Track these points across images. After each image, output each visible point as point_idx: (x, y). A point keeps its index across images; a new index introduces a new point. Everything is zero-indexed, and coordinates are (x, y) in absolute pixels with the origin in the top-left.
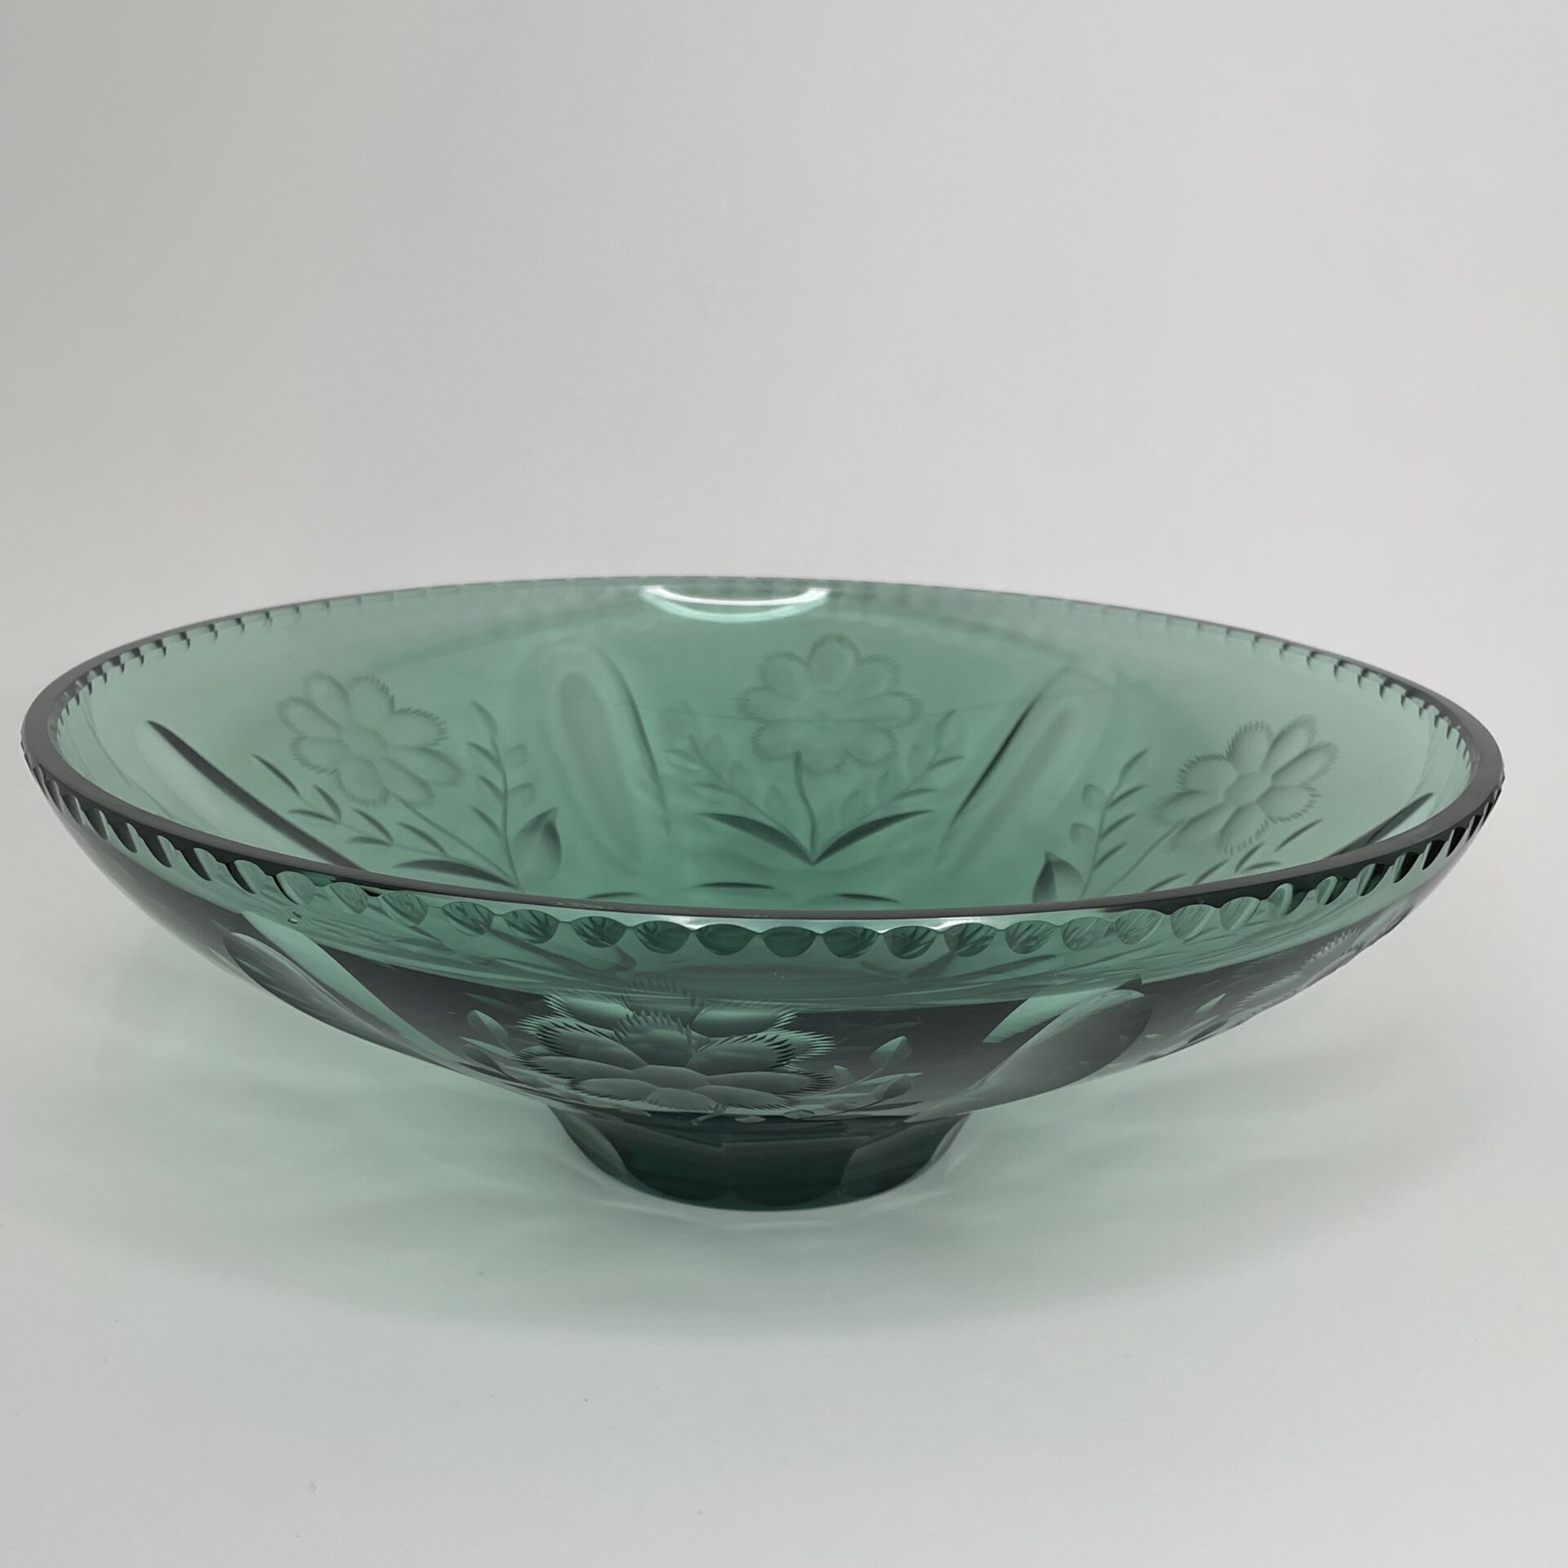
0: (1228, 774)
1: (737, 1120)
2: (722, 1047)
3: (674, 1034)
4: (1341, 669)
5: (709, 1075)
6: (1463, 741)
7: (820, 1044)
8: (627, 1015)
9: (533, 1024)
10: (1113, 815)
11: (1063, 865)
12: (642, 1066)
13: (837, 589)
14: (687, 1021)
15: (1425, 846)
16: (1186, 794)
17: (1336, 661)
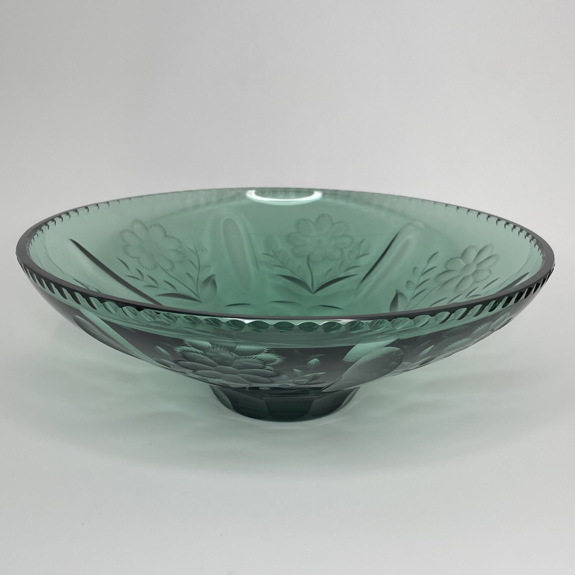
0: (462, 263)
1: (259, 388)
2: (243, 360)
3: (227, 354)
4: (499, 222)
5: (239, 369)
6: (540, 250)
7: (278, 360)
8: (209, 347)
9: (178, 349)
10: (422, 279)
11: (402, 294)
12: (217, 366)
13: (325, 192)
14: (231, 350)
15: (526, 290)
16: (448, 271)
17: (497, 219)
